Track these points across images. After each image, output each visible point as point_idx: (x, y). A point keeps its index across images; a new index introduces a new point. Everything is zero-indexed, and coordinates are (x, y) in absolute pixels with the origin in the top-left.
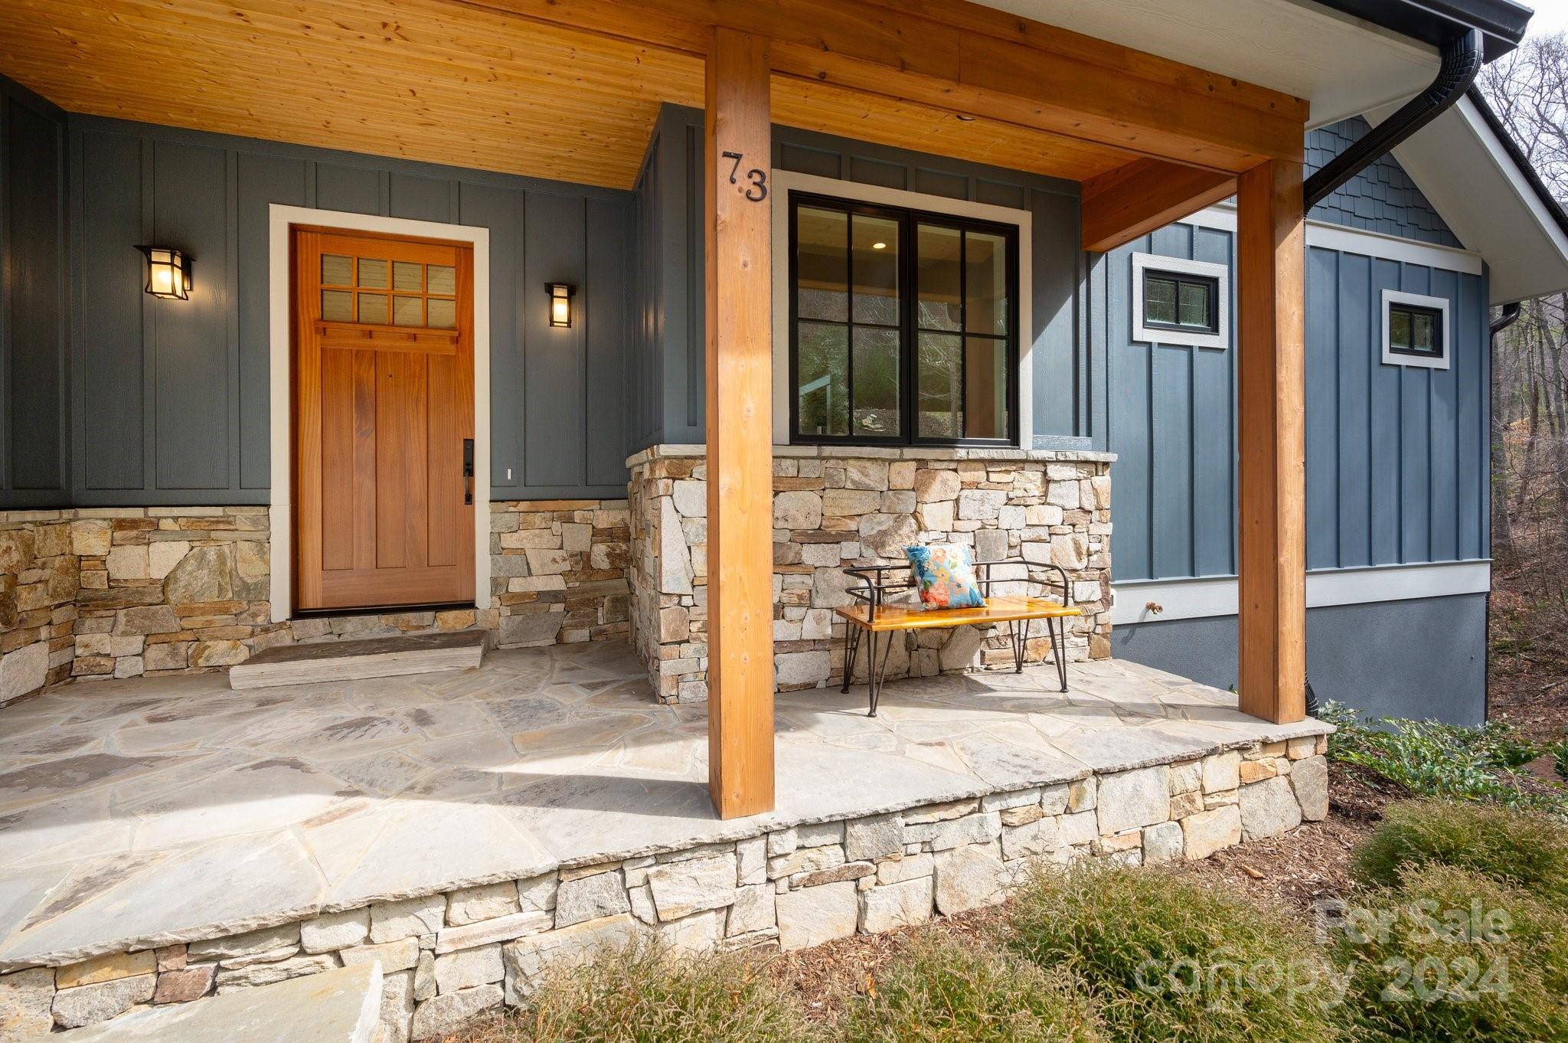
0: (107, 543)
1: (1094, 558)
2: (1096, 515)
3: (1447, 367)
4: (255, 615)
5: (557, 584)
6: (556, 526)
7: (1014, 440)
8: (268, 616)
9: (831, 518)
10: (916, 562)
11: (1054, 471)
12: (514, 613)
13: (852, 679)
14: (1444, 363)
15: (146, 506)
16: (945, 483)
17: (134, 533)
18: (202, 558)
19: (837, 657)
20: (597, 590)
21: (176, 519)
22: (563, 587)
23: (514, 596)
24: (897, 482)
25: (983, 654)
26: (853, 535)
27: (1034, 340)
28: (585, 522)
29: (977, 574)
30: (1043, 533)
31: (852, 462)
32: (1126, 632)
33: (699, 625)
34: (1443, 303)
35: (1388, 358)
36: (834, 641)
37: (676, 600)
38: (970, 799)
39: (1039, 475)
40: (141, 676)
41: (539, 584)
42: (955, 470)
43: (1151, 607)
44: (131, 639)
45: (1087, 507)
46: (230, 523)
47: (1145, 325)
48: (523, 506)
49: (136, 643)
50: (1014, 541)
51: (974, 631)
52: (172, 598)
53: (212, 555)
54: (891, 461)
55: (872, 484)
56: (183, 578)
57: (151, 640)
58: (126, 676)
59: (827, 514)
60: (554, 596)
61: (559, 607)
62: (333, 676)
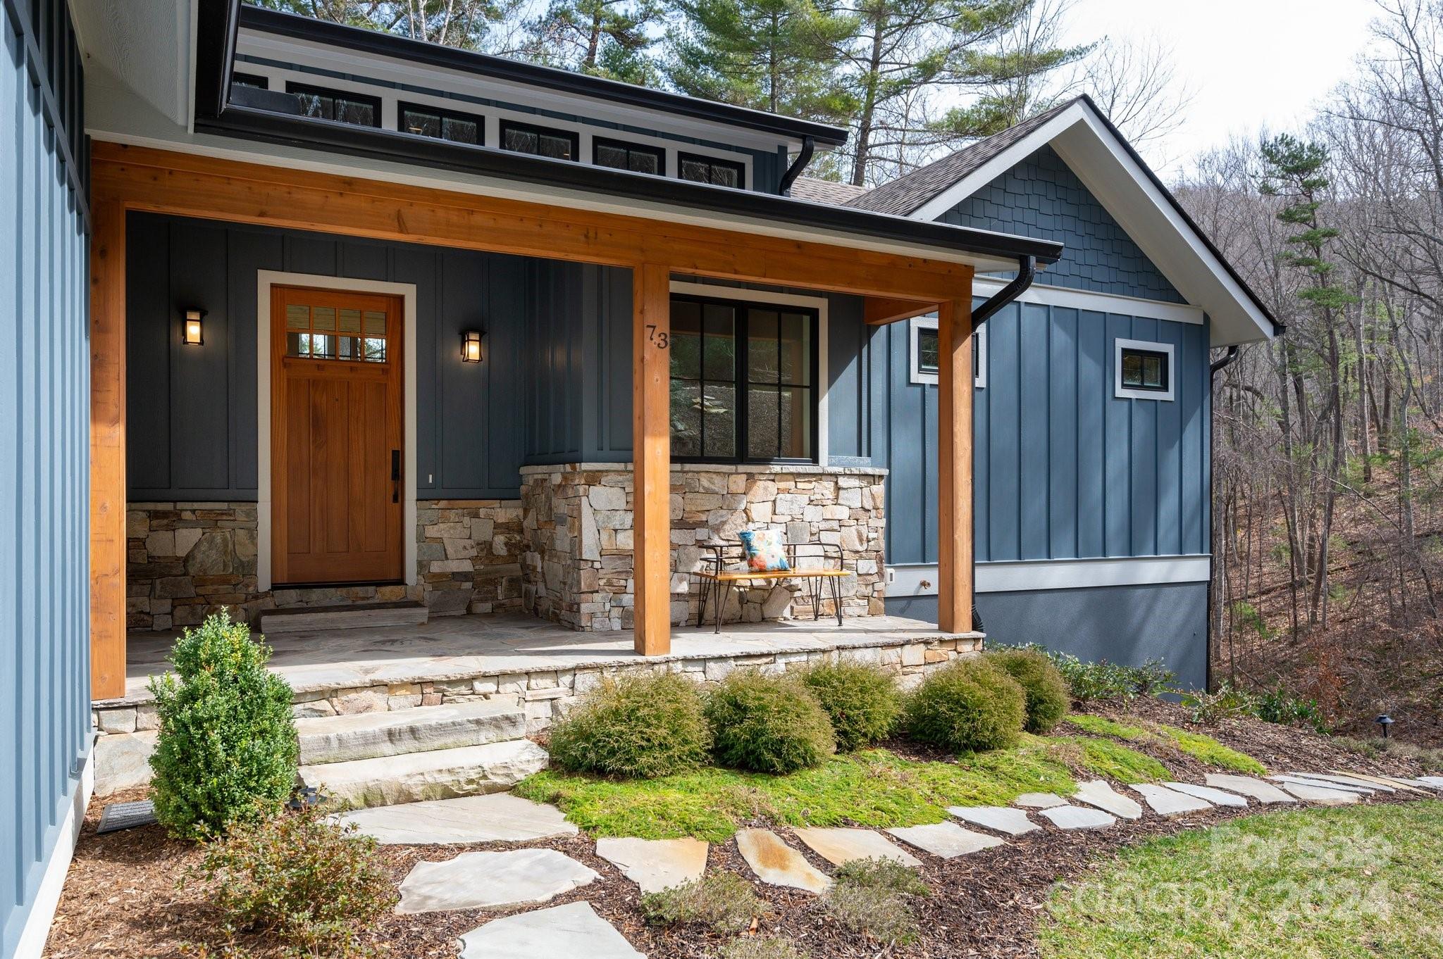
0: (147, 529)
1: (872, 543)
2: (873, 513)
3: (1172, 399)
4: (247, 586)
5: (467, 567)
6: (466, 520)
7: (815, 459)
8: (256, 586)
9: (690, 512)
10: (745, 540)
11: (843, 482)
12: (435, 589)
13: (703, 621)
14: (1170, 396)
15: (175, 502)
16: (764, 489)
17: (165, 522)
18: (211, 541)
19: (693, 605)
20: (497, 572)
21: (193, 511)
22: (471, 569)
23: (435, 575)
24: (733, 488)
25: (792, 608)
26: (704, 524)
27: (830, 386)
28: (488, 517)
29: (788, 551)
30: (835, 525)
31: (703, 474)
32: (904, 603)
33: (605, 581)
34: (1169, 348)
35: (1121, 392)
36: (691, 595)
37: (590, 564)
38: (769, 655)
39: (832, 484)
40: (170, 629)
41: (454, 566)
42: (773, 481)
43: (924, 584)
44: (163, 601)
45: (867, 507)
46: (231, 515)
47: (920, 370)
48: (443, 504)
49: (166, 605)
50: (814, 530)
51: (786, 592)
52: (192, 571)
53: (218, 539)
54: (730, 474)
55: (717, 489)
56: (199, 557)
57: (176, 602)
58: (160, 629)
59: (687, 509)
60: (465, 576)
61: (468, 585)
62: (329, 626)
